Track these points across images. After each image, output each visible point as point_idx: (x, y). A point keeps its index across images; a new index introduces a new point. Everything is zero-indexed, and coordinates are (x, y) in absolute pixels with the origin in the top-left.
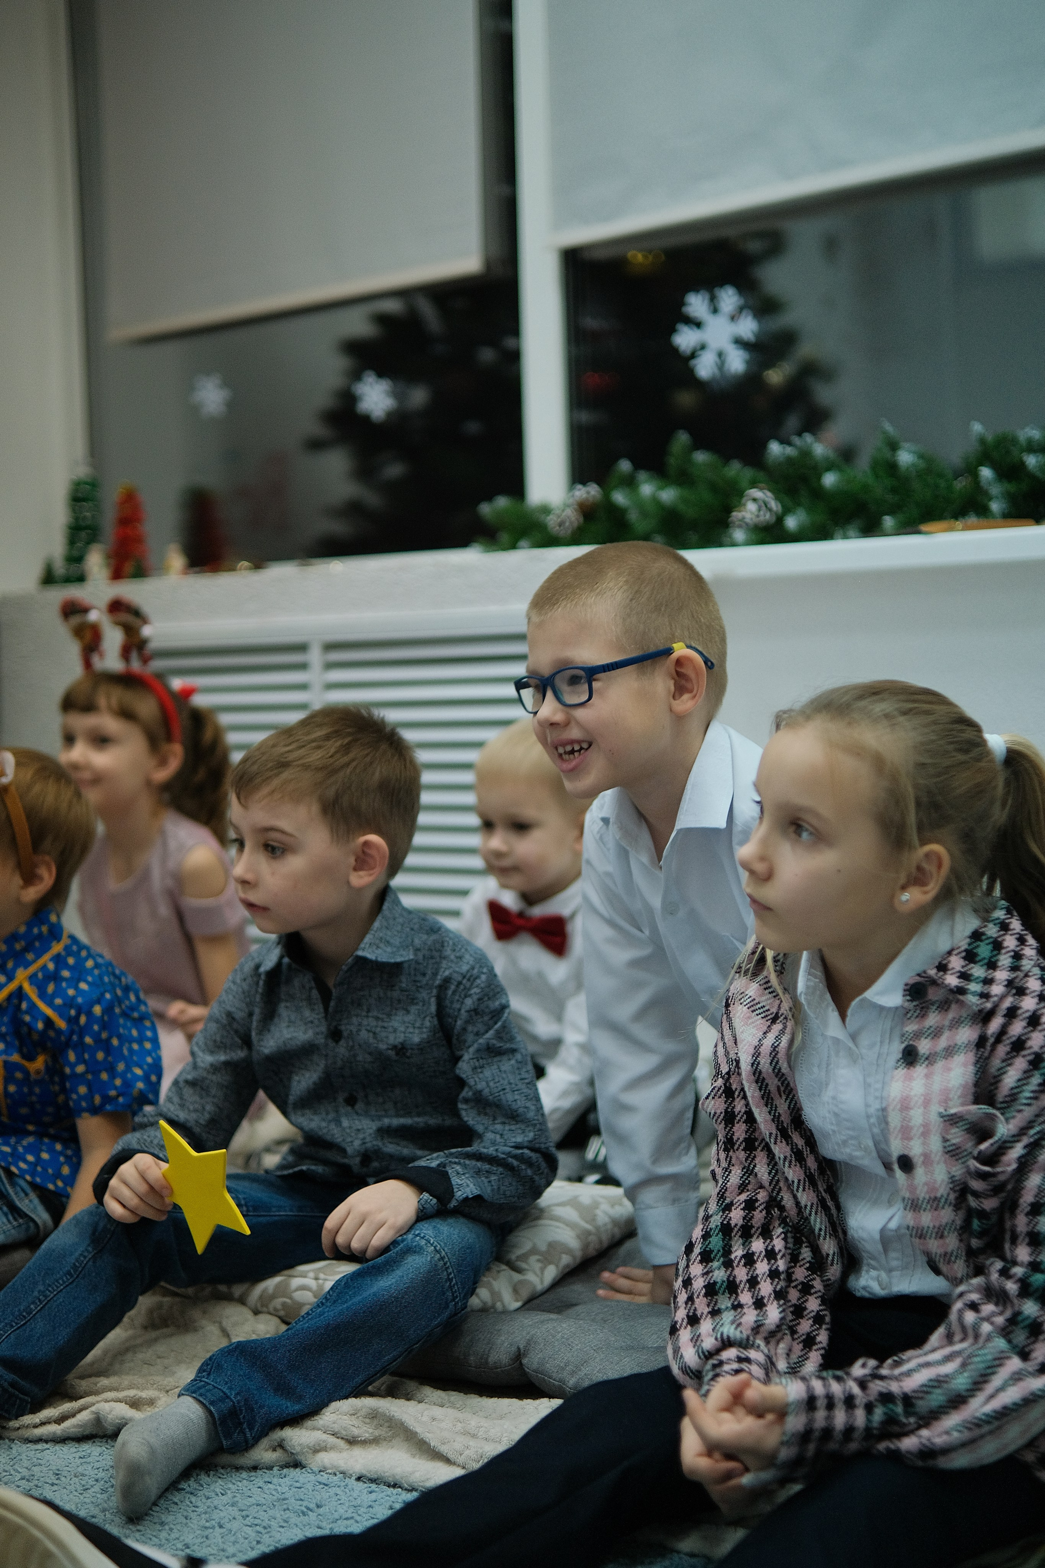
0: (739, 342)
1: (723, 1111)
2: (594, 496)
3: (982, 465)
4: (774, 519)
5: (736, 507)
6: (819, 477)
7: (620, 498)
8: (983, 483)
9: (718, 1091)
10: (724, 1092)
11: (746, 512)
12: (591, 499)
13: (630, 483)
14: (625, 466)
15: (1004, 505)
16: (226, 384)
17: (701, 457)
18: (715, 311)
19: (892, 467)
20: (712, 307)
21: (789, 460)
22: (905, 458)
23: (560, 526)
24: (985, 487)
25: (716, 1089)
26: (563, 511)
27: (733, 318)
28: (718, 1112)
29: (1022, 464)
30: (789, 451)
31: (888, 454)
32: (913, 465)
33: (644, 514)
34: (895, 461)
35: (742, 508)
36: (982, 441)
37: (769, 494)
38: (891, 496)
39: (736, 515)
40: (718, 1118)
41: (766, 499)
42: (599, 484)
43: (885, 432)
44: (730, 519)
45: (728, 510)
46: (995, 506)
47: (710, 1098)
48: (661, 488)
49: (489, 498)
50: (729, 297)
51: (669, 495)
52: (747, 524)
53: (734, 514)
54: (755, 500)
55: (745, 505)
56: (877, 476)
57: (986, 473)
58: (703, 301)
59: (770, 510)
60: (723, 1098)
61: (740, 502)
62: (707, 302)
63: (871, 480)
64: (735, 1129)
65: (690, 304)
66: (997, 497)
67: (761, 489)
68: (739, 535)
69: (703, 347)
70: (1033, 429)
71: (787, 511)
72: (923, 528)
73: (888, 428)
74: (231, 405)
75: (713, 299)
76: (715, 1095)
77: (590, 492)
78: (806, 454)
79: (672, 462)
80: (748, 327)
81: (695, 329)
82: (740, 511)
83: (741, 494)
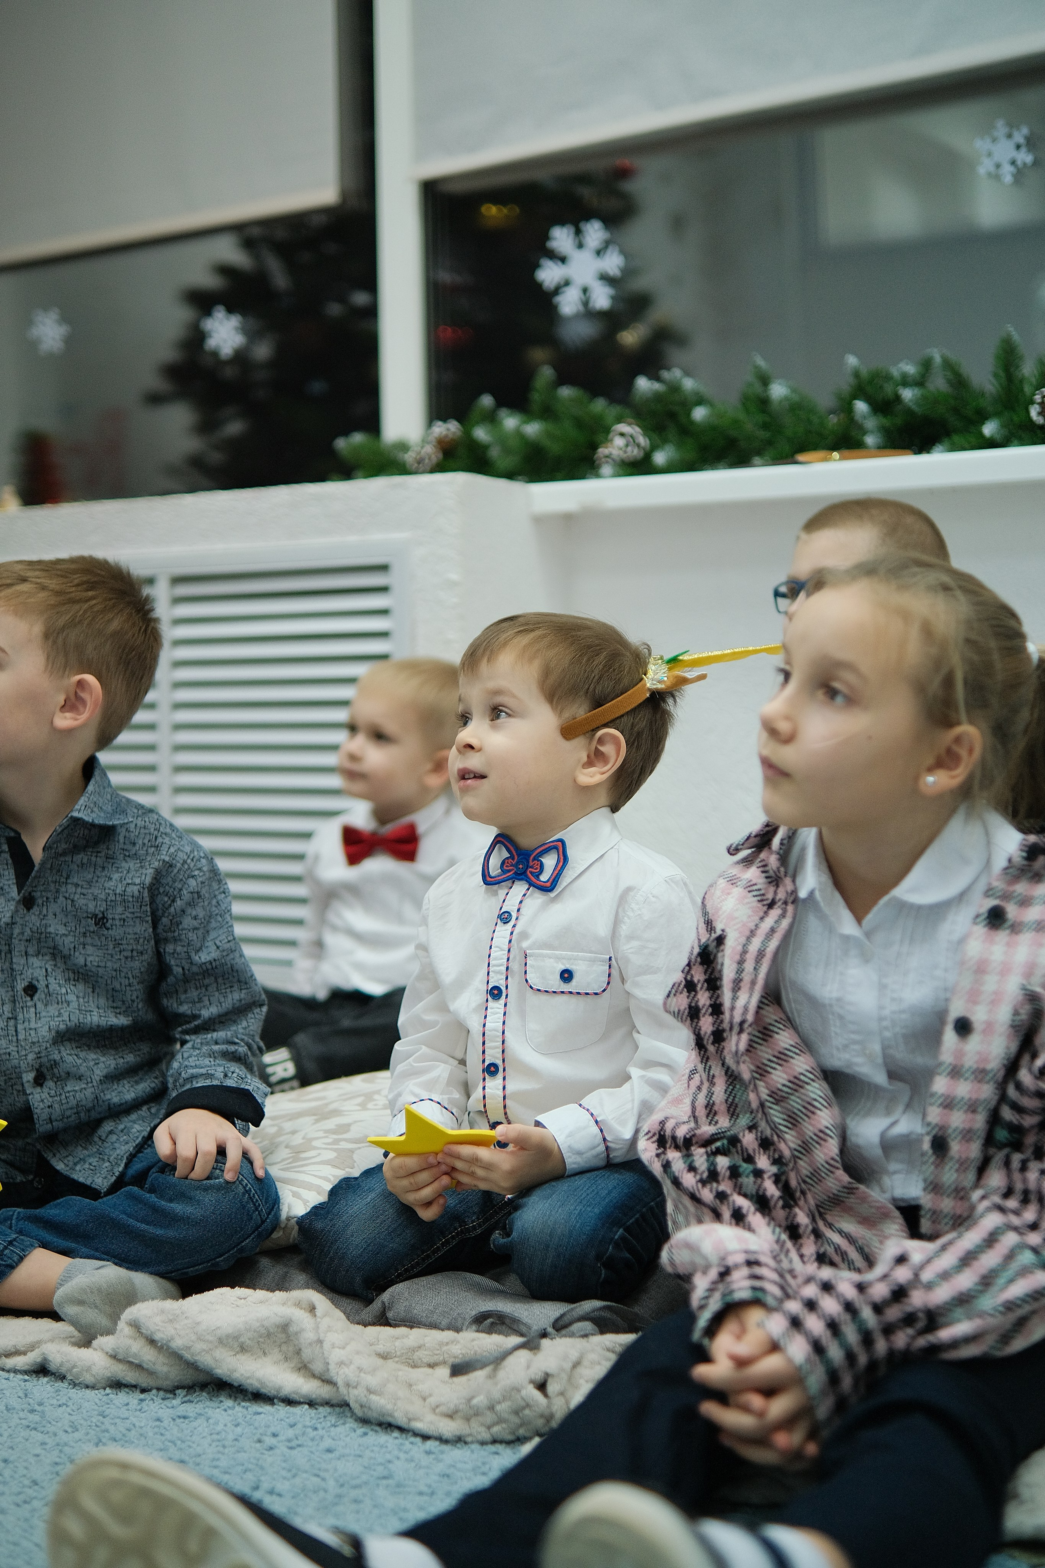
0: (605, 278)
1: (687, 1006)
2: (454, 433)
3: (855, 399)
4: (642, 454)
5: (602, 442)
6: (688, 414)
7: (481, 434)
8: (858, 417)
9: (679, 986)
10: (685, 986)
11: (613, 448)
12: (451, 436)
13: (491, 418)
14: (487, 401)
15: (879, 440)
16: (64, 319)
17: (566, 392)
18: (580, 246)
19: (764, 402)
20: (577, 241)
21: (658, 397)
22: (778, 391)
23: (419, 463)
24: (860, 421)
25: (677, 985)
26: (422, 447)
27: (599, 253)
28: (682, 1008)
29: (898, 398)
30: (657, 386)
31: (758, 388)
32: (786, 398)
33: (507, 450)
34: (768, 396)
35: (609, 444)
36: (856, 374)
37: (638, 429)
38: (763, 433)
39: (602, 451)
40: (683, 1014)
41: (634, 434)
42: (459, 421)
43: (757, 367)
44: (596, 456)
45: (594, 447)
46: (870, 440)
47: (672, 995)
48: (526, 422)
49: (346, 433)
50: (596, 231)
51: (533, 429)
52: (613, 460)
53: (600, 450)
54: (622, 435)
55: (612, 440)
56: (747, 411)
57: (861, 406)
58: (568, 236)
59: (638, 445)
60: (685, 993)
61: (606, 439)
62: (572, 235)
63: (742, 416)
64: (701, 1023)
65: (555, 239)
66: (872, 432)
67: (630, 424)
68: (606, 469)
69: (567, 283)
70: (907, 364)
71: (654, 448)
72: (800, 457)
73: (761, 362)
74: (69, 340)
75: (578, 232)
76: (676, 992)
77: (449, 429)
78: (675, 388)
79: (536, 397)
80: (613, 263)
81: (560, 263)
82: (607, 448)
83: (607, 430)
